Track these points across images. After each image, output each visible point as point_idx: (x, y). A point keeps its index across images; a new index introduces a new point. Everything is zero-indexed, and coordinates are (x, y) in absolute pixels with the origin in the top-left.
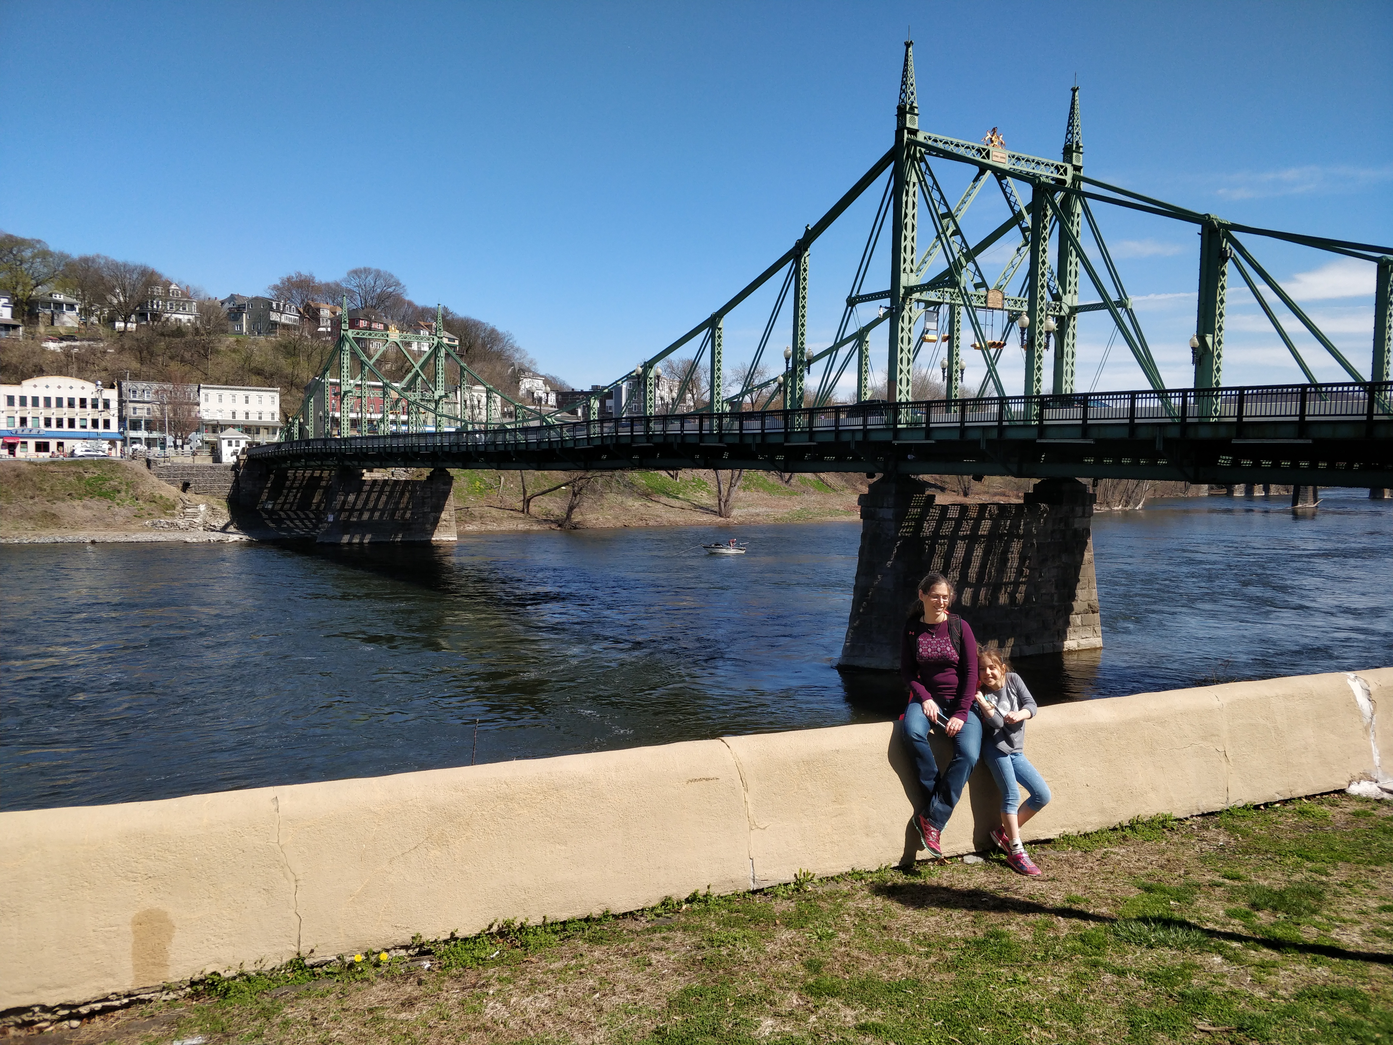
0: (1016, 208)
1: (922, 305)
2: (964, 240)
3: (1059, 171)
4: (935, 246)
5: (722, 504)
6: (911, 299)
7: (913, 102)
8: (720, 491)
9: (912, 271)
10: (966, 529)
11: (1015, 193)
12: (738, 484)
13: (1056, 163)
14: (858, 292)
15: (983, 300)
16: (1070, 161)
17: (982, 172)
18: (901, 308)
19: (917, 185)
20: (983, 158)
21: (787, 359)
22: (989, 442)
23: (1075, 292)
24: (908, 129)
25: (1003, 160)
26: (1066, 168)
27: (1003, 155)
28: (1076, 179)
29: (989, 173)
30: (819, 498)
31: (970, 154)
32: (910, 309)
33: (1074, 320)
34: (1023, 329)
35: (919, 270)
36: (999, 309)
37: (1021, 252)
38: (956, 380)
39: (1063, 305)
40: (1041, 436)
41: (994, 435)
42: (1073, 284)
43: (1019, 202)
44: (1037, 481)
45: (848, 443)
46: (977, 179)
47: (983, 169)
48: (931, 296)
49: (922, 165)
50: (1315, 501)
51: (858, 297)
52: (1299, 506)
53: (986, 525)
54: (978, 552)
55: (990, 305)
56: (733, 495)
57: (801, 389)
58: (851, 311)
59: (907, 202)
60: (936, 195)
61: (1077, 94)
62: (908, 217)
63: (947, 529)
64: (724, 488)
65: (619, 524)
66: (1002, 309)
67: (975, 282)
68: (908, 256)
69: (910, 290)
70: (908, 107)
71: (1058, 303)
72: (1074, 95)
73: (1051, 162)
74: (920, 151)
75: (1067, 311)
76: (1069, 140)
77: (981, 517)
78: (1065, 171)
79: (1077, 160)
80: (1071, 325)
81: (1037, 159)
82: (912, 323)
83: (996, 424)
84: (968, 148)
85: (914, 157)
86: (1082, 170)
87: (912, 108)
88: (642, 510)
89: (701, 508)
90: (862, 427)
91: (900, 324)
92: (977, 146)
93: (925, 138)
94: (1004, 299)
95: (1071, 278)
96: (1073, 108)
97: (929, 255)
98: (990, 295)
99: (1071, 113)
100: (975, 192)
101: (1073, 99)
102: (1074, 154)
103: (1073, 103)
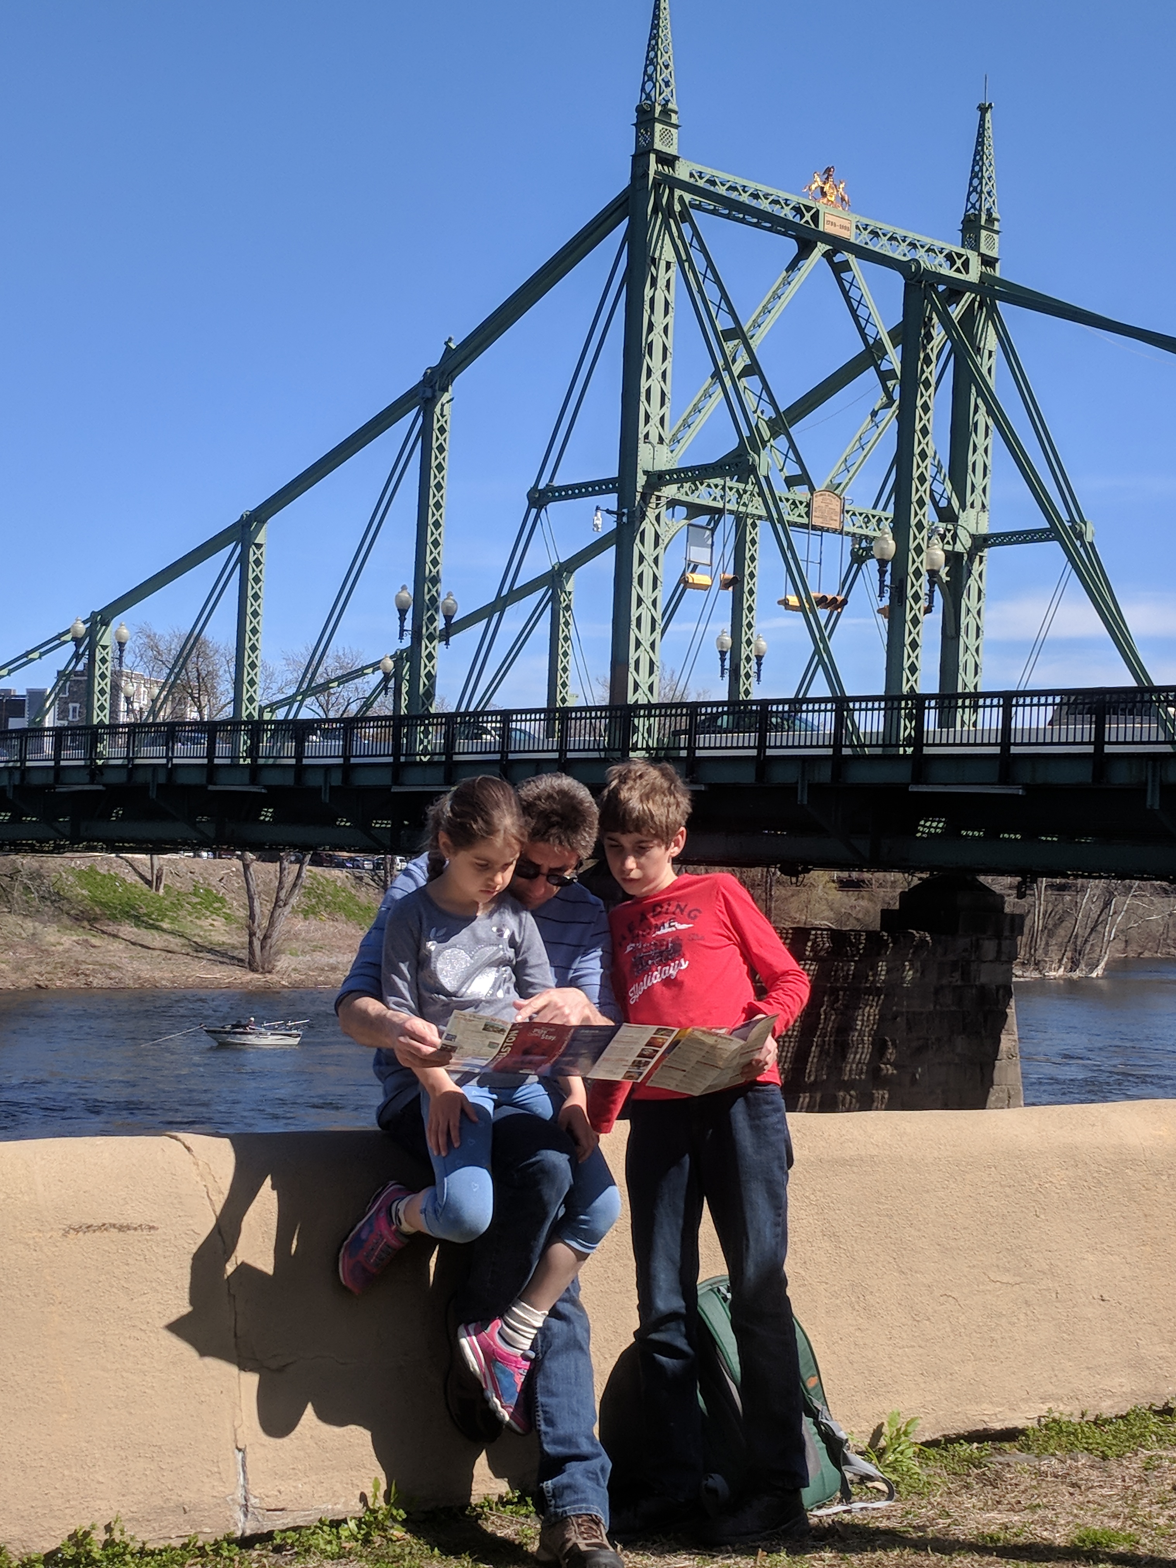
0: (871, 332)
1: (681, 511)
2: (766, 386)
3: (953, 263)
4: (707, 395)
5: (257, 944)
6: (659, 498)
7: (667, 102)
8: (252, 916)
9: (661, 440)
11: (869, 300)
12: (294, 901)
13: (949, 247)
14: (551, 480)
15: (802, 509)
16: (976, 247)
17: (804, 250)
18: (638, 514)
19: (675, 267)
20: (807, 223)
21: (402, 612)
22: (814, 788)
23: (983, 506)
24: (658, 153)
25: (846, 226)
26: (967, 259)
27: (846, 223)
29: (819, 251)
31: (784, 213)
32: (658, 518)
33: (981, 562)
34: (882, 563)
35: (675, 440)
36: (835, 531)
37: (877, 419)
38: (748, 676)
39: (961, 532)
40: (917, 776)
42: (979, 490)
43: (876, 318)
44: (909, 880)
46: (793, 266)
47: (807, 242)
49: (686, 228)
51: (551, 489)
55: (816, 521)
56: (281, 926)
58: (537, 516)
59: (652, 300)
60: (712, 292)
61: (988, 116)
62: (655, 331)
64: (262, 908)
66: (841, 533)
67: (787, 473)
68: (655, 411)
69: (657, 479)
70: (658, 109)
71: (950, 527)
72: (982, 119)
73: (938, 244)
74: (681, 198)
75: (968, 543)
76: (973, 206)
78: (966, 264)
79: (989, 244)
80: (975, 573)
81: (912, 236)
82: (662, 546)
83: (828, 751)
84: (777, 201)
85: (669, 212)
86: (998, 265)
87: (666, 112)
88: (79, 953)
89: (210, 951)
90: (555, 755)
91: (637, 547)
92: (794, 199)
93: (692, 175)
94: (843, 511)
95: (975, 479)
96: (980, 143)
97: (697, 410)
98: (817, 502)
99: (977, 153)
100: (790, 292)
101: (982, 126)
102: (984, 233)
103: (981, 134)
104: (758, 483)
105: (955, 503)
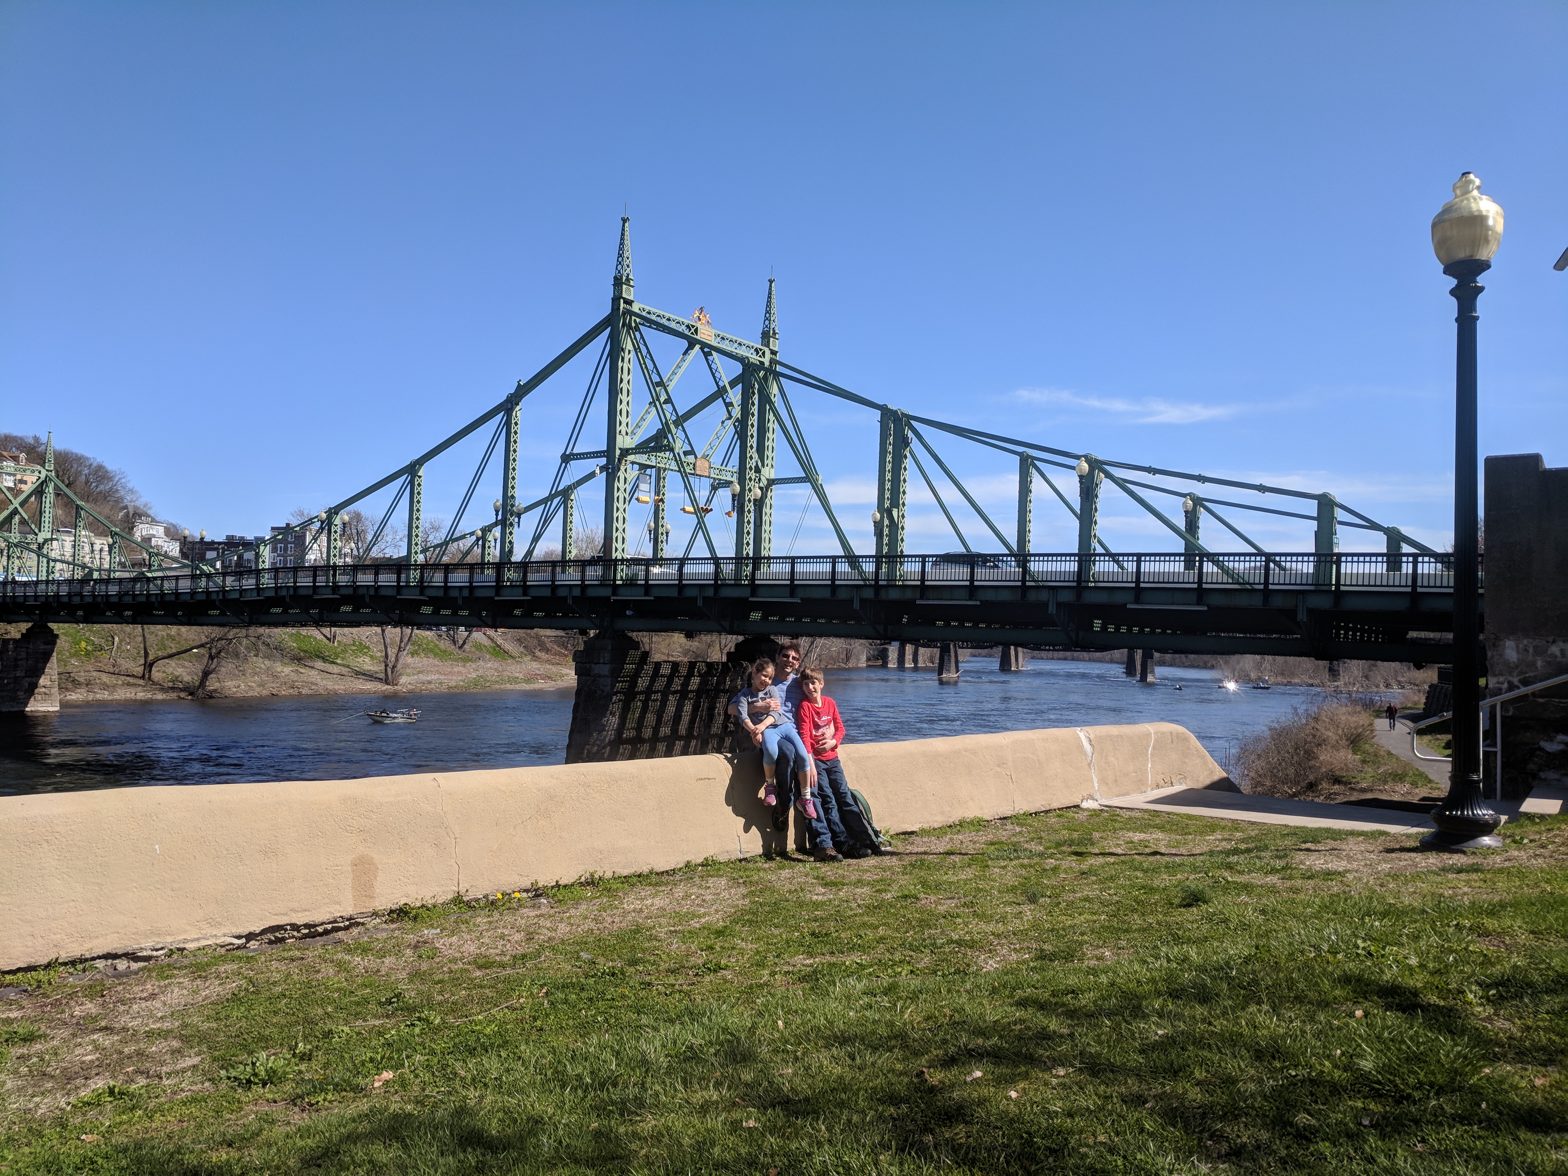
0: (721, 384)
1: (636, 467)
2: (674, 409)
3: (758, 353)
4: (647, 412)
5: (389, 670)
6: (626, 461)
7: (628, 275)
8: (386, 656)
9: (627, 434)
10: (677, 685)
11: (720, 369)
12: (408, 648)
13: (756, 346)
14: (572, 450)
15: (692, 466)
16: (768, 346)
17: (691, 346)
18: (616, 468)
19: (633, 353)
20: (692, 333)
21: (497, 512)
22: (705, 599)
23: (772, 466)
24: (624, 299)
25: (709, 338)
26: (764, 351)
27: (710, 334)
28: (772, 361)
29: (697, 347)
30: (496, 665)
31: (682, 329)
32: (626, 470)
33: (771, 491)
34: (734, 496)
35: (633, 433)
36: (706, 477)
37: (725, 425)
38: (662, 542)
39: (762, 477)
40: (753, 594)
41: (710, 593)
42: (770, 458)
43: (724, 378)
44: (741, 638)
45: (565, 598)
46: (685, 353)
47: (692, 343)
48: (642, 459)
49: (637, 334)
50: (957, 671)
51: (571, 454)
52: (944, 675)
53: (695, 681)
54: (688, 707)
55: (698, 472)
56: (401, 661)
57: (510, 542)
58: (566, 467)
59: (622, 368)
61: (773, 284)
62: (624, 382)
63: (660, 683)
64: (392, 652)
65: (265, 693)
66: (709, 477)
67: (684, 449)
68: (624, 419)
69: (625, 452)
70: (624, 278)
71: (757, 475)
72: (771, 286)
73: (751, 344)
74: (635, 320)
75: (766, 483)
76: (767, 326)
77: (690, 674)
78: (764, 353)
79: (775, 345)
80: (769, 496)
81: (739, 340)
82: (627, 483)
83: (713, 582)
84: (678, 323)
85: (630, 327)
86: (778, 354)
87: (628, 280)
88: (294, 676)
89: (364, 674)
90: (580, 583)
91: (616, 484)
92: (687, 322)
93: (640, 309)
94: (710, 467)
95: (768, 453)
96: (770, 297)
97: (643, 419)
98: (698, 463)
99: (768, 301)
100: (685, 365)
101: (770, 289)
102: (771, 339)
103: (770, 293)
104: (674, 455)
105: (760, 464)
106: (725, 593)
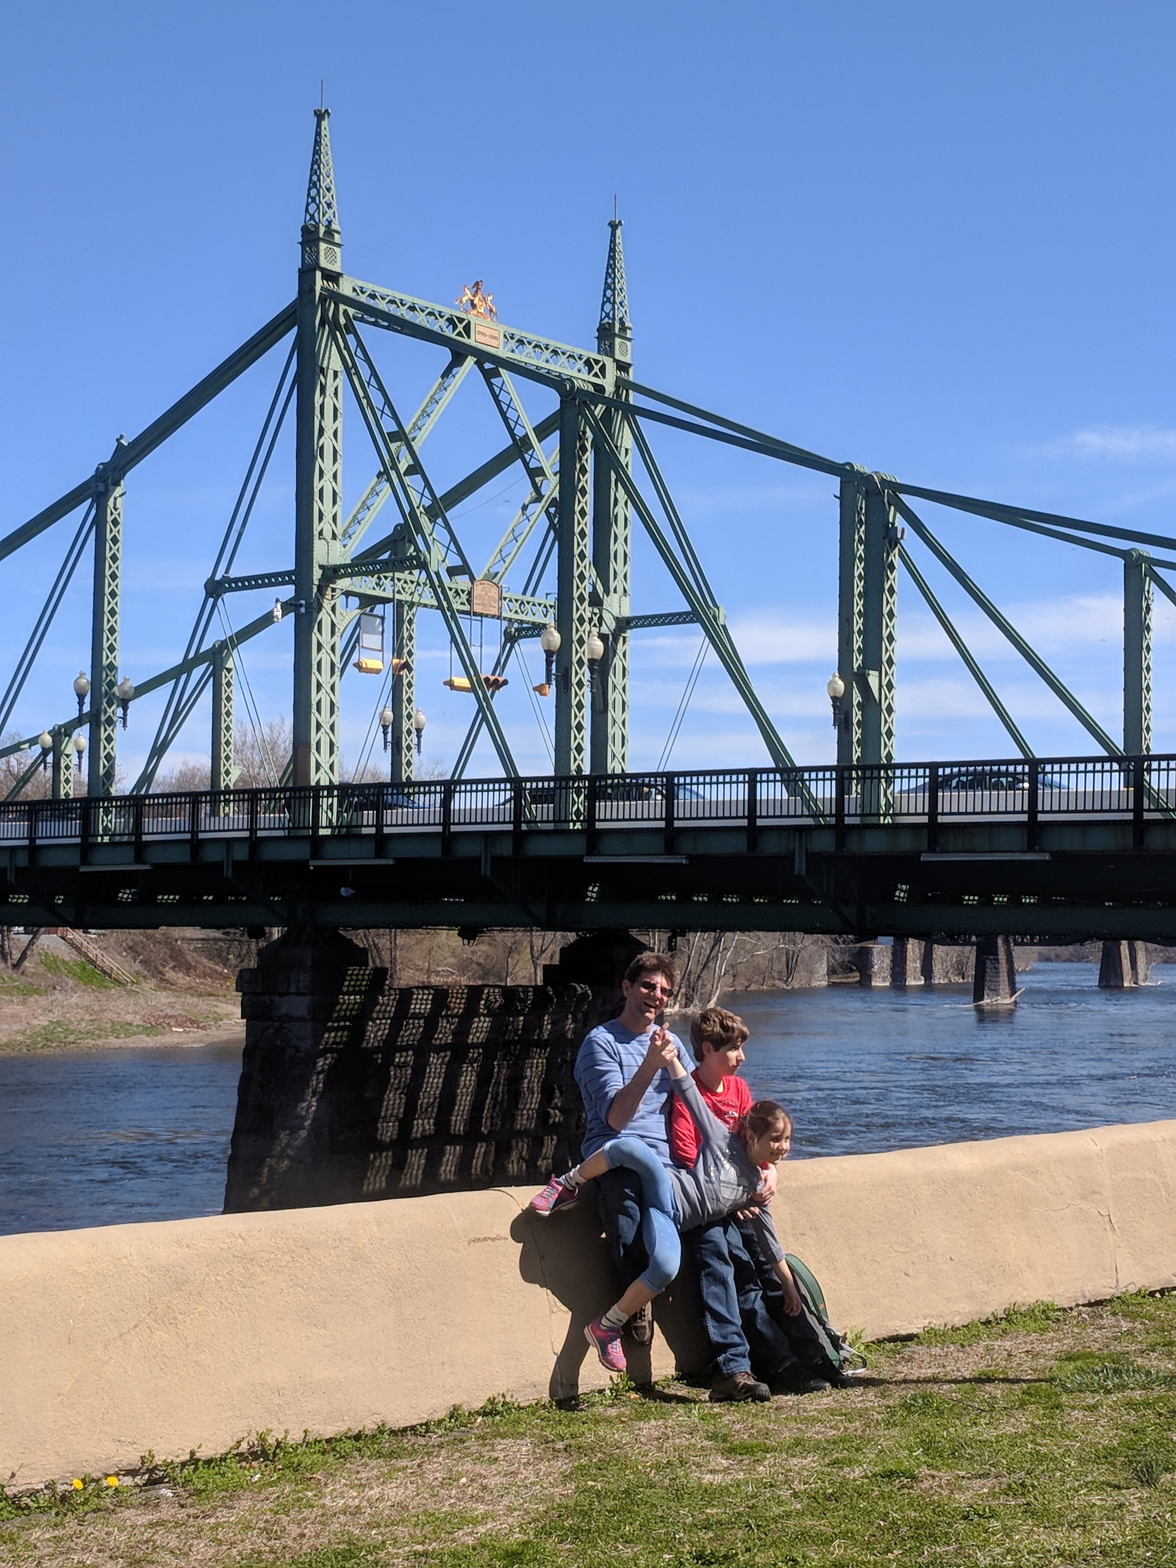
0: (519, 432)
1: (354, 601)
2: (428, 485)
3: (590, 369)
4: (374, 492)
6: (334, 590)
7: (330, 222)
9: (334, 537)
10: (445, 1032)
11: (517, 403)
13: (586, 354)
14: (227, 571)
15: (464, 597)
16: (610, 353)
17: (458, 358)
18: (315, 605)
19: (342, 376)
20: (459, 334)
21: (81, 697)
22: (496, 861)
23: (625, 591)
24: (323, 270)
25: (494, 342)
26: (604, 365)
27: (495, 334)
28: (620, 384)
29: (470, 361)
30: (87, 999)
31: (439, 326)
32: (333, 609)
33: (624, 642)
34: (549, 653)
35: (347, 535)
36: (493, 617)
37: (528, 512)
38: (409, 748)
39: (605, 615)
40: (592, 849)
41: (506, 849)
42: (620, 576)
43: (525, 420)
44: (571, 937)
45: (219, 865)
46: (447, 373)
47: (459, 354)
48: (366, 585)
49: (350, 338)
50: (1013, 991)
51: (225, 579)
52: (986, 1001)
53: (481, 1026)
54: (468, 1079)
55: (477, 609)
57: (109, 756)
58: (215, 605)
59: (322, 407)
61: (618, 232)
62: (326, 435)
63: (411, 1032)
66: (499, 617)
67: (448, 563)
68: (328, 509)
69: (332, 573)
70: (322, 230)
71: (596, 610)
72: (613, 235)
73: (578, 351)
74: (345, 312)
75: (613, 625)
76: (607, 315)
77: (471, 1012)
78: (603, 369)
79: (623, 351)
80: (620, 652)
81: (553, 344)
82: (338, 634)
83: (510, 827)
84: (431, 314)
85: (335, 325)
86: (631, 370)
87: (329, 232)
90: (246, 834)
91: (315, 637)
92: (448, 312)
93: (354, 290)
94: (501, 598)
95: (616, 566)
96: (612, 257)
97: (366, 507)
98: (478, 590)
99: (609, 266)
100: (447, 397)
101: (613, 241)
102: (618, 341)
103: (612, 250)
104: (429, 576)
105: (600, 588)
106: (538, 848)
